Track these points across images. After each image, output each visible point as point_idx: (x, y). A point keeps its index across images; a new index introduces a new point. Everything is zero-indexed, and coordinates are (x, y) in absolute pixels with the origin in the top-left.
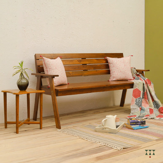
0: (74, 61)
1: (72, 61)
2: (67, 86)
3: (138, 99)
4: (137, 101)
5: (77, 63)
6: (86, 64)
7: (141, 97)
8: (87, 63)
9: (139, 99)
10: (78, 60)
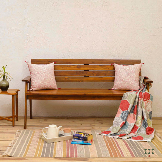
0: (73, 66)
1: (70, 66)
2: (56, 90)
3: (124, 112)
4: (124, 114)
5: (75, 69)
6: (88, 70)
7: (129, 110)
8: (90, 69)
9: (126, 112)
10: (77, 66)
